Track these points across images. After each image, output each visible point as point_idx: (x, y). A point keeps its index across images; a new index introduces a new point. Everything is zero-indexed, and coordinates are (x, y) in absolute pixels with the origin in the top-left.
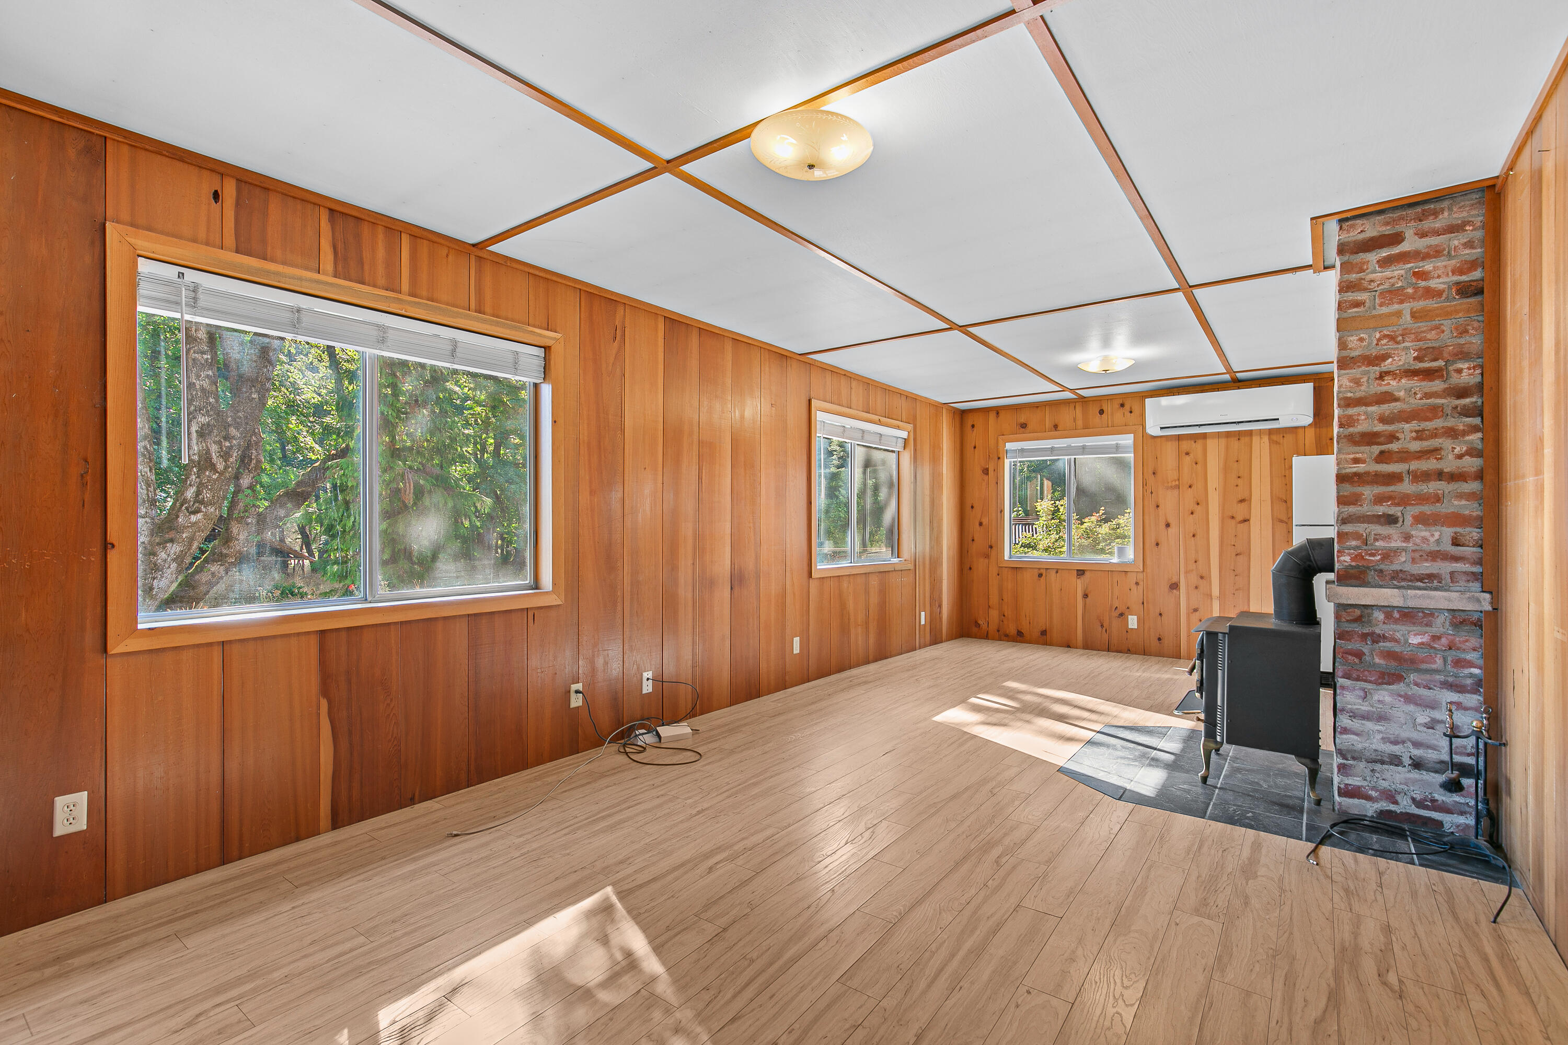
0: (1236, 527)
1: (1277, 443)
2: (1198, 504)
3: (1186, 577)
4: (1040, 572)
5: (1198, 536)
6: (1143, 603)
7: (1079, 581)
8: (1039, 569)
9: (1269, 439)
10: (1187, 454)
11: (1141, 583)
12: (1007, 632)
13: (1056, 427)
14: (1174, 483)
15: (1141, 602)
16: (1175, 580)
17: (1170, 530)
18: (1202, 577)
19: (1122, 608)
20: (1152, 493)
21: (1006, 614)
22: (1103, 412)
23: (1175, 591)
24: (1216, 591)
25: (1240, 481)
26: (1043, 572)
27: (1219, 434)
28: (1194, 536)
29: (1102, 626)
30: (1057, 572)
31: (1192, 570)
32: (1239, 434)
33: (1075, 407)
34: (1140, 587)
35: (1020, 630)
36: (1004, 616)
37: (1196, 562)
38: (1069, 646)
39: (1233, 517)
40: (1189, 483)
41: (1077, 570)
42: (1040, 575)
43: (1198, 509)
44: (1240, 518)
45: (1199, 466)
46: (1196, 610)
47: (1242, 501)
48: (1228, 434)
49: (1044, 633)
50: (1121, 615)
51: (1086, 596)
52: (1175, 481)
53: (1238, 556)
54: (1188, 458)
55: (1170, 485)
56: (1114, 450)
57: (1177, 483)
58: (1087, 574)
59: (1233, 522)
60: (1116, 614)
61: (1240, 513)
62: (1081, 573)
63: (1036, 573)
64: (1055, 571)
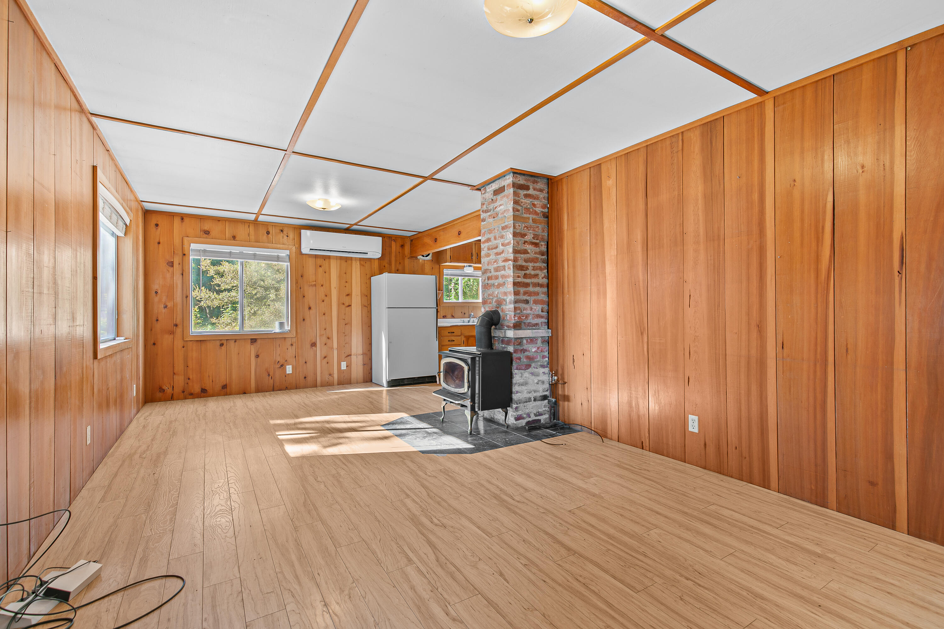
0: (345, 309)
1: (363, 266)
2: (326, 296)
3: (320, 339)
4: (221, 342)
5: (326, 314)
6: (295, 357)
7: (252, 346)
8: (221, 340)
9: (360, 263)
10: (320, 266)
11: (294, 344)
12: (192, 391)
13: (234, 238)
14: (313, 283)
16: (314, 341)
17: (311, 311)
18: (328, 338)
19: (282, 361)
20: (300, 288)
21: (191, 377)
22: (269, 233)
23: (314, 347)
24: (335, 345)
25: (347, 284)
26: (224, 341)
27: (337, 258)
28: (324, 314)
29: (269, 375)
30: (235, 341)
31: (324, 334)
32: (346, 259)
33: (249, 226)
34: (294, 347)
35: (204, 387)
36: (189, 379)
37: (325, 329)
38: (245, 393)
39: (343, 304)
40: (322, 283)
41: (251, 339)
42: (222, 345)
43: (327, 299)
44: (348, 305)
45: (327, 274)
46: (325, 357)
47: (348, 295)
48: (341, 258)
49: (224, 387)
50: (282, 366)
51: (257, 356)
52: (314, 282)
53: (346, 325)
54: (321, 269)
55: (311, 284)
56: (276, 259)
57: (315, 283)
58: (258, 341)
59: (344, 306)
60: (278, 365)
61: (347, 301)
62: (253, 341)
63: (218, 343)
64: (234, 341)
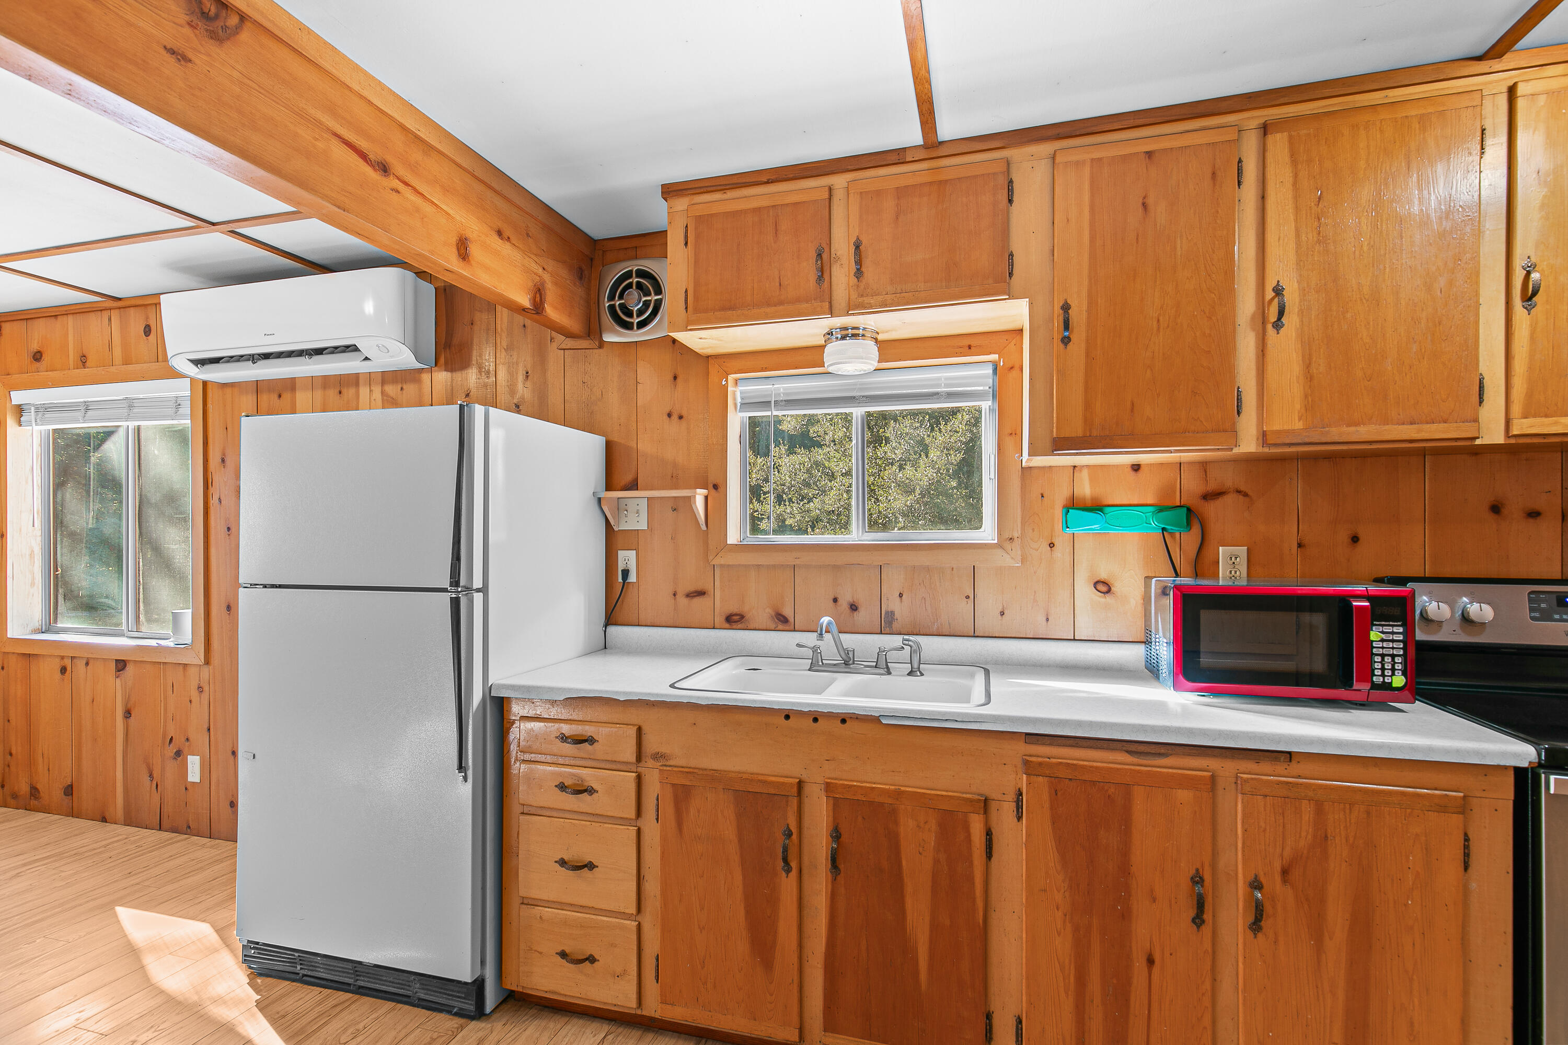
4: (63, 663)
6: (208, 730)
7: (118, 681)
8: (63, 658)
11: (206, 688)
12: (16, 788)
13: (83, 361)
15: (206, 726)
19: (179, 740)
20: (220, 501)
21: (14, 752)
22: (150, 330)
26: (68, 662)
29: (151, 776)
30: (87, 664)
33: (110, 319)
34: (205, 696)
35: (34, 783)
36: (11, 754)
38: (104, 820)
41: (116, 660)
42: (63, 670)
49: (69, 790)
50: (178, 753)
51: (128, 714)
56: (171, 411)
58: (130, 669)
60: (171, 751)
62: (121, 665)
63: (56, 665)
64: (85, 662)
